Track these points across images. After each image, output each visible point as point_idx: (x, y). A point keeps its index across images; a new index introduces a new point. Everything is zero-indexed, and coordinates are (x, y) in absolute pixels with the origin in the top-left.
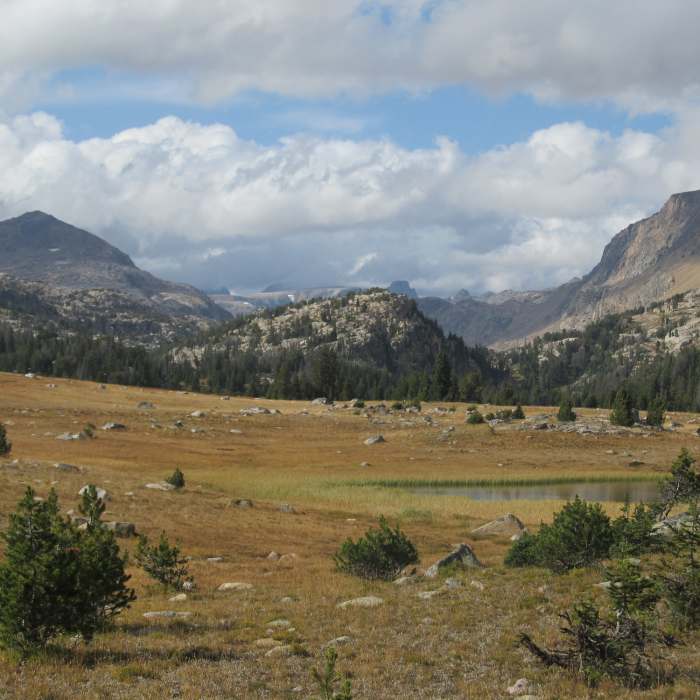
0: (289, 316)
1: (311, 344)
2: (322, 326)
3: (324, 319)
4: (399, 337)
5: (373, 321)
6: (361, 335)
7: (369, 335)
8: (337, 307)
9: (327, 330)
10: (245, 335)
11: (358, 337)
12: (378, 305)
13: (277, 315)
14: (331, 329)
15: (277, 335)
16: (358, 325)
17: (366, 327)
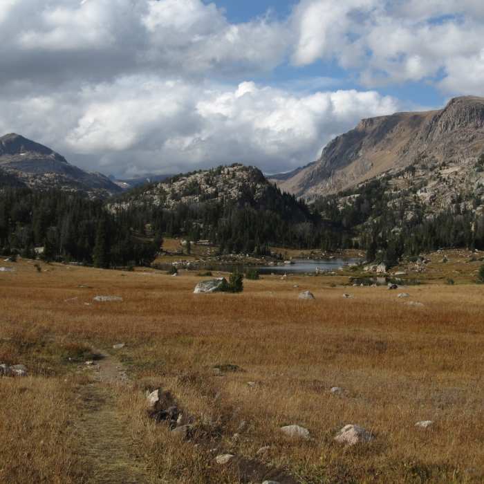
0: (183, 182)
1: (202, 200)
2: (207, 188)
3: (208, 183)
4: (258, 194)
5: (240, 184)
6: (234, 193)
7: (240, 193)
8: (215, 175)
9: (211, 190)
10: (155, 194)
11: (233, 194)
12: (242, 173)
13: (174, 181)
14: (214, 190)
15: (177, 194)
16: (231, 186)
17: (237, 188)
